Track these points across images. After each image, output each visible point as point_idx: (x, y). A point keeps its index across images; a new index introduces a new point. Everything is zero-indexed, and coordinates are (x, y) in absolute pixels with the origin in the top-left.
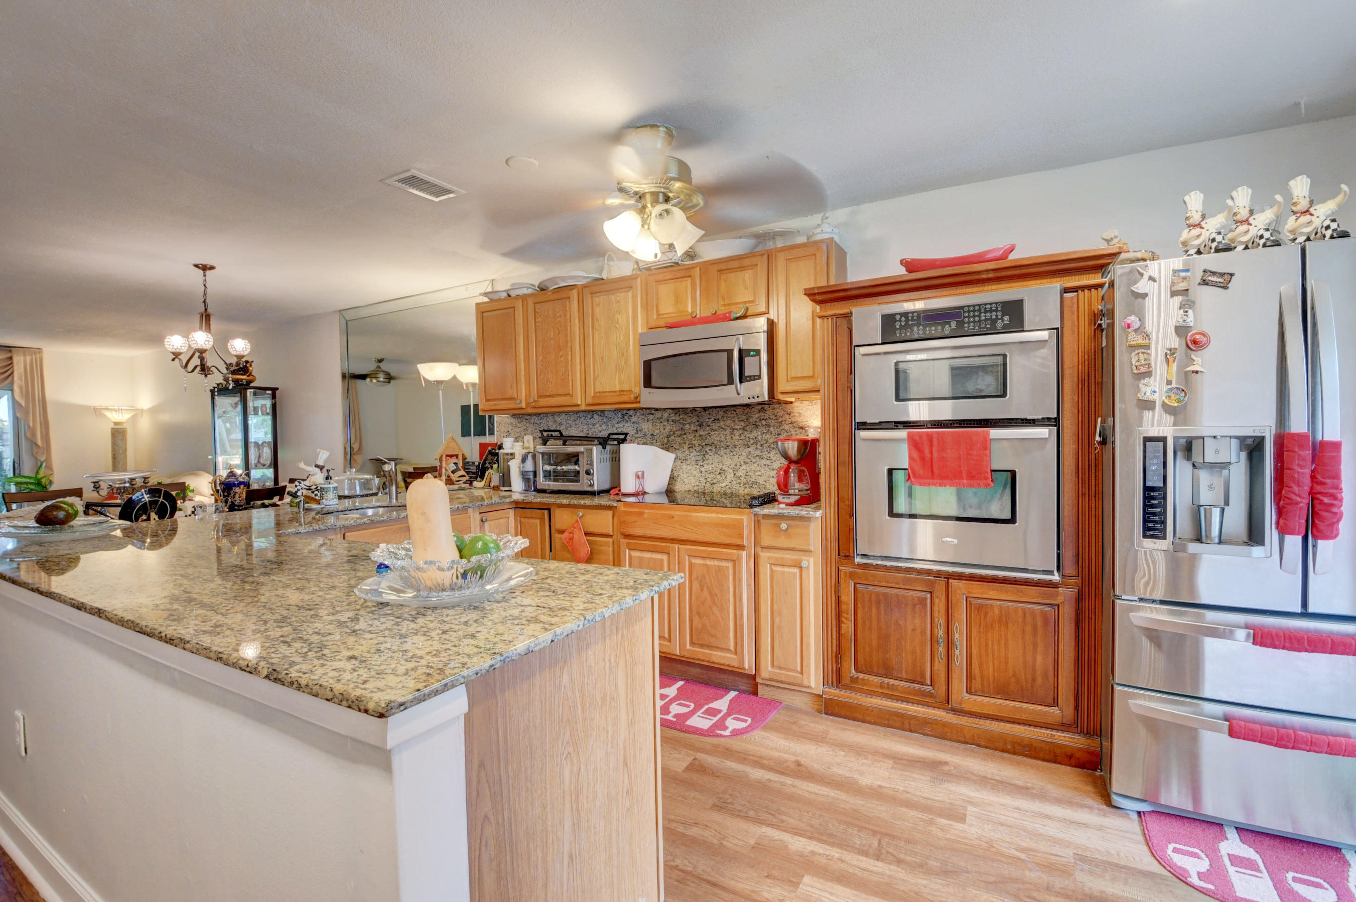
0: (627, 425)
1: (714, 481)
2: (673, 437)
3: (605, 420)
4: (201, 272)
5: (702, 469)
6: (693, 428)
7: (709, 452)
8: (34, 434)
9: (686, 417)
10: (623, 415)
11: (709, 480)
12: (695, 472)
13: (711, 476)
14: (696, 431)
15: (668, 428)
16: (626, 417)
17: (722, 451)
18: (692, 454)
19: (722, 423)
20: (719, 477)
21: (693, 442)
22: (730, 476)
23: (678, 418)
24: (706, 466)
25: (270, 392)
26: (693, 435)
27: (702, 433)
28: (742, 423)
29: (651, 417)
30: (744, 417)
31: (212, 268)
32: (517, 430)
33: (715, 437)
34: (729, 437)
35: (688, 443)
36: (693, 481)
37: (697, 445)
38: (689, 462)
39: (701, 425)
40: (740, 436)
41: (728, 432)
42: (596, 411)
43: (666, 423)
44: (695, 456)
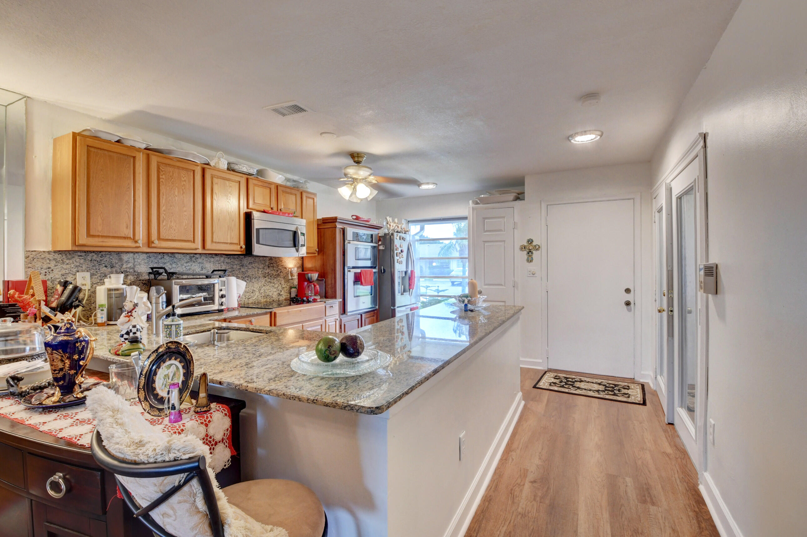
1: (250, 297)
6: (238, 267)
10: (191, 258)
11: (247, 296)
13: (248, 294)
14: (240, 269)
16: (193, 259)
17: (254, 280)
19: (253, 265)
20: (252, 294)
21: (239, 276)
22: (257, 293)
23: (230, 261)
28: (263, 265)
29: (212, 260)
30: (263, 262)
32: (65, 266)
33: (250, 273)
34: (256, 272)
39: (242, 266)
40: (262, 271)
41: (256, 269)
42: (167, 253)
43: (222, 264)
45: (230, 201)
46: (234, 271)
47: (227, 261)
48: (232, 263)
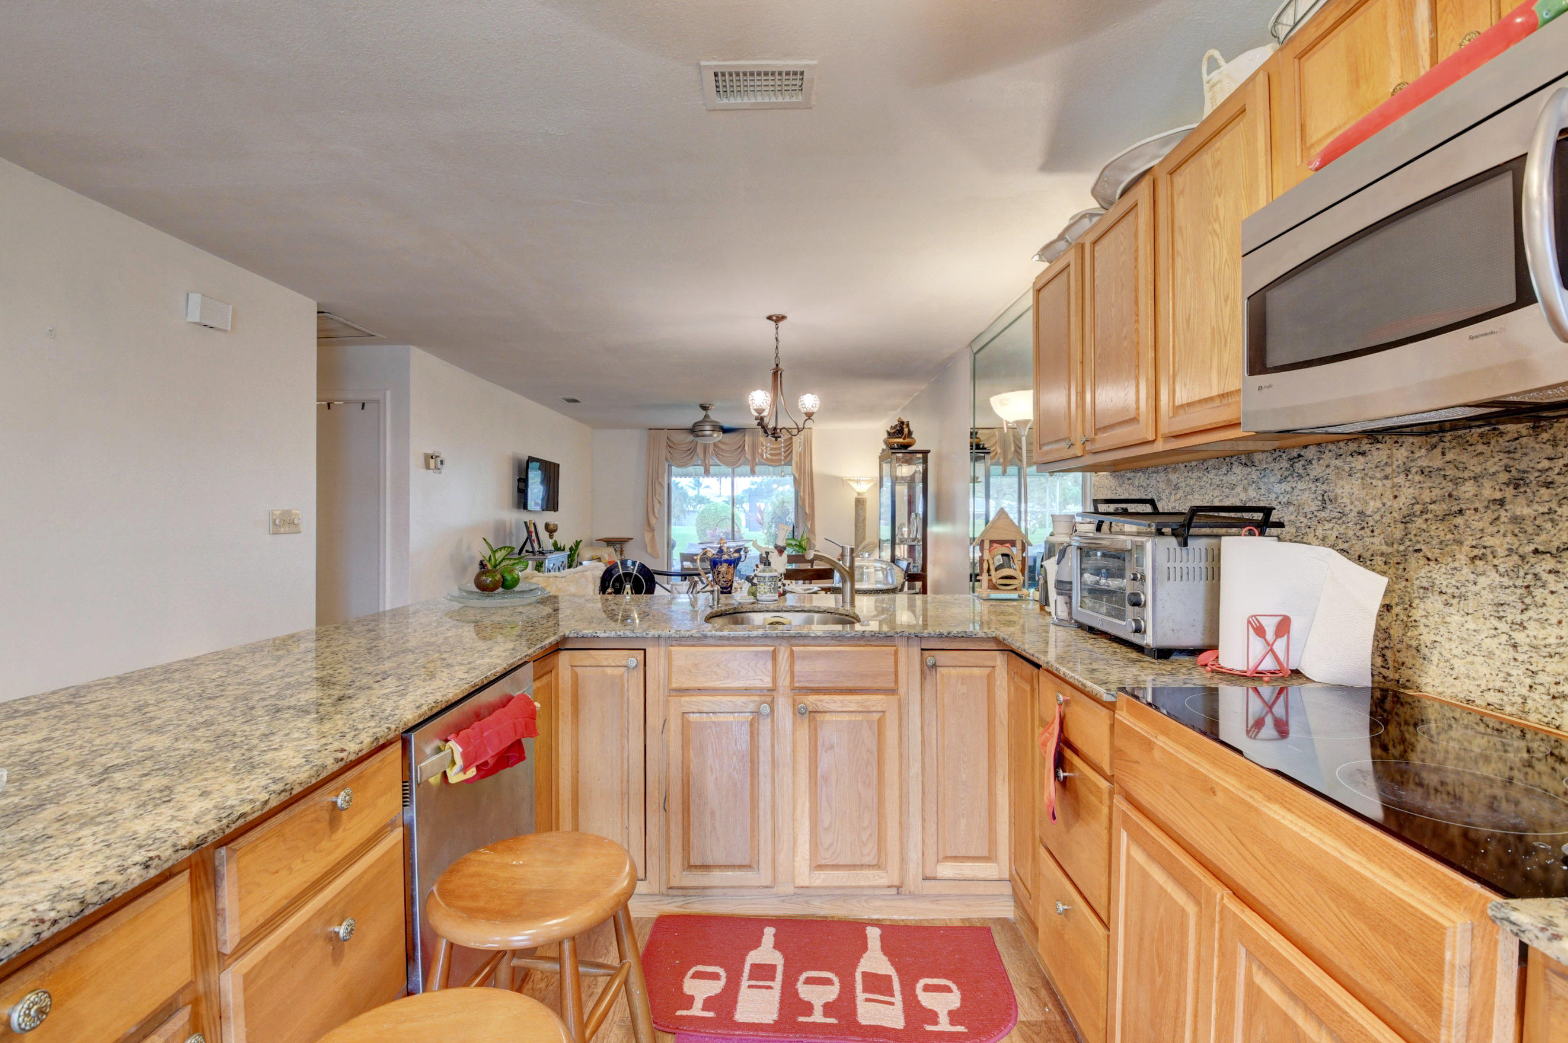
0: (1300, 485)
2: (1419, 522)
3: (1255, 475)
4: (773, 324)
5: (1520, 637)
6: (1488, 492)
7: (1551, 578)
8: (804, 504)
9: (1464, 458)
11: (1541, 678)
12: (1490, 644)
14: (1501, 502)
15: (1407, 494)
16: (1298, 466)
18: (1483, 581)
21: (1488, 541)
23: (1438, 463)
24: (1533, 628)
25: (920, 455)
26: (1489, 516)
27: (1521, 509)
29: (1359, 462)
31: (783, 318)
35: (1470, 541)
36: (1485, 670)
37: (1501, 552)
38: (1471, 605)
39: (1517, 483)
43: (1401, 479)
44: (1492, 588)
45: (1216, 226)
46: (1461, 511)
47: (1424, 463)
48: (1450, 472)
